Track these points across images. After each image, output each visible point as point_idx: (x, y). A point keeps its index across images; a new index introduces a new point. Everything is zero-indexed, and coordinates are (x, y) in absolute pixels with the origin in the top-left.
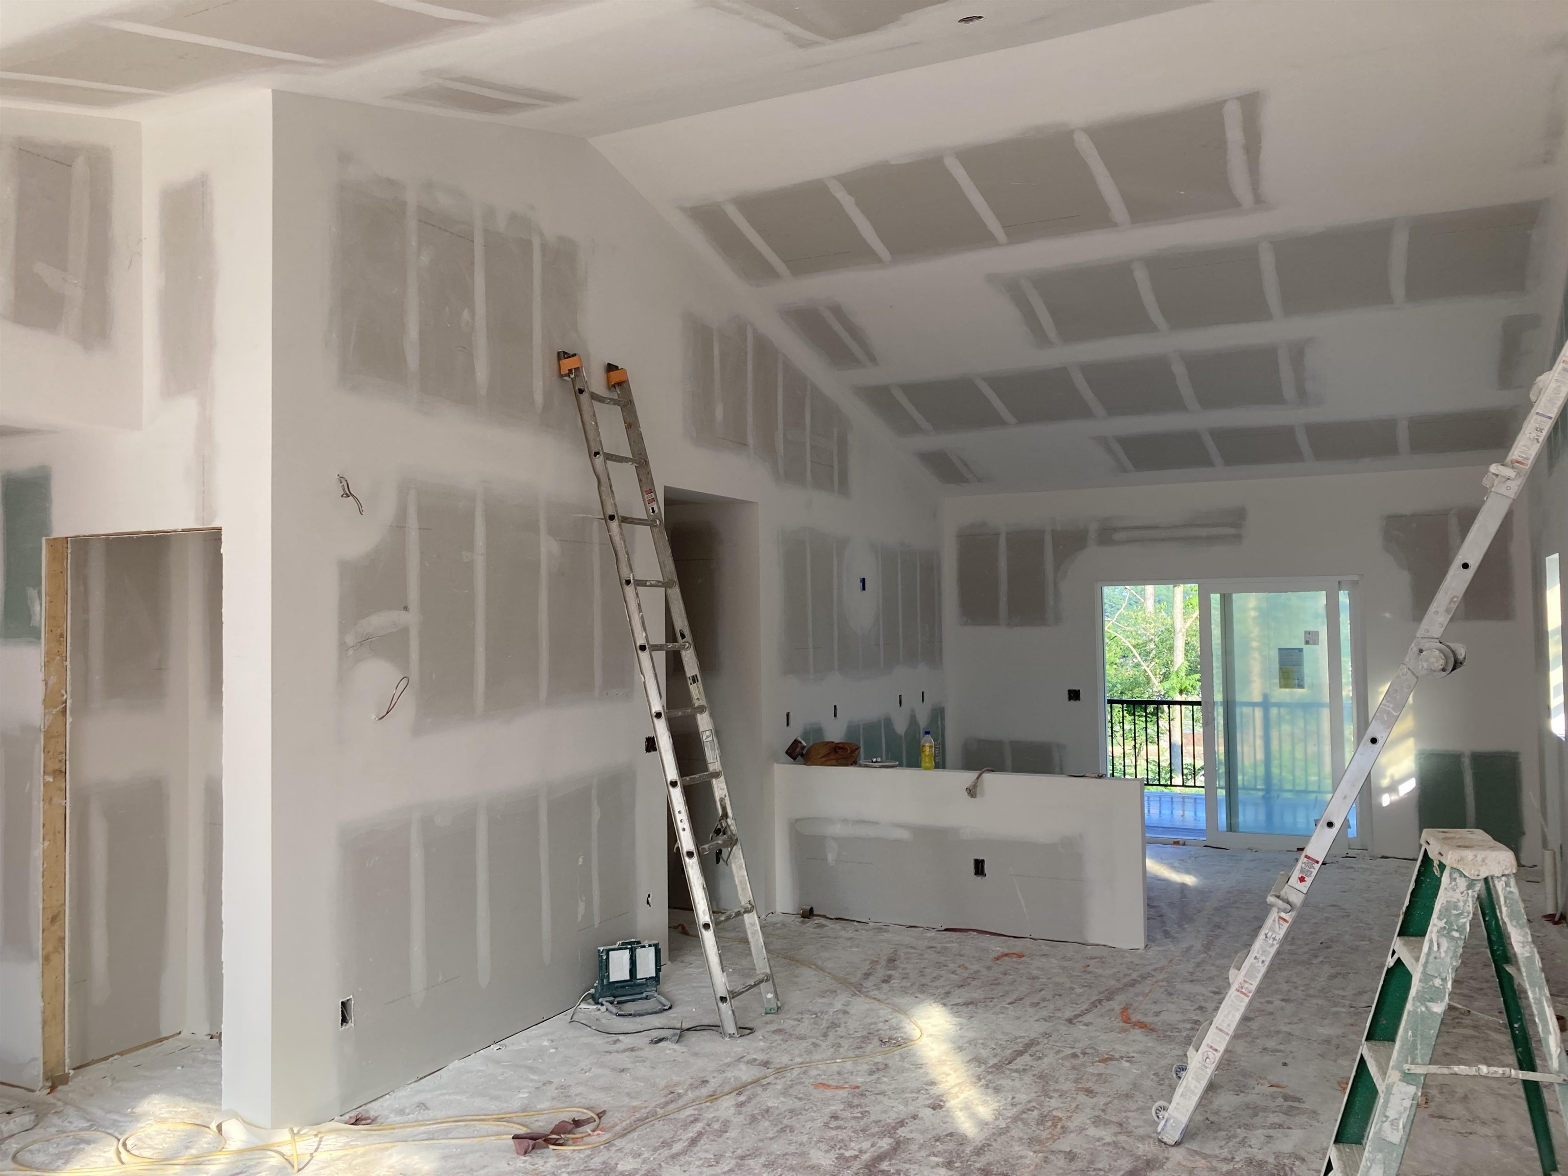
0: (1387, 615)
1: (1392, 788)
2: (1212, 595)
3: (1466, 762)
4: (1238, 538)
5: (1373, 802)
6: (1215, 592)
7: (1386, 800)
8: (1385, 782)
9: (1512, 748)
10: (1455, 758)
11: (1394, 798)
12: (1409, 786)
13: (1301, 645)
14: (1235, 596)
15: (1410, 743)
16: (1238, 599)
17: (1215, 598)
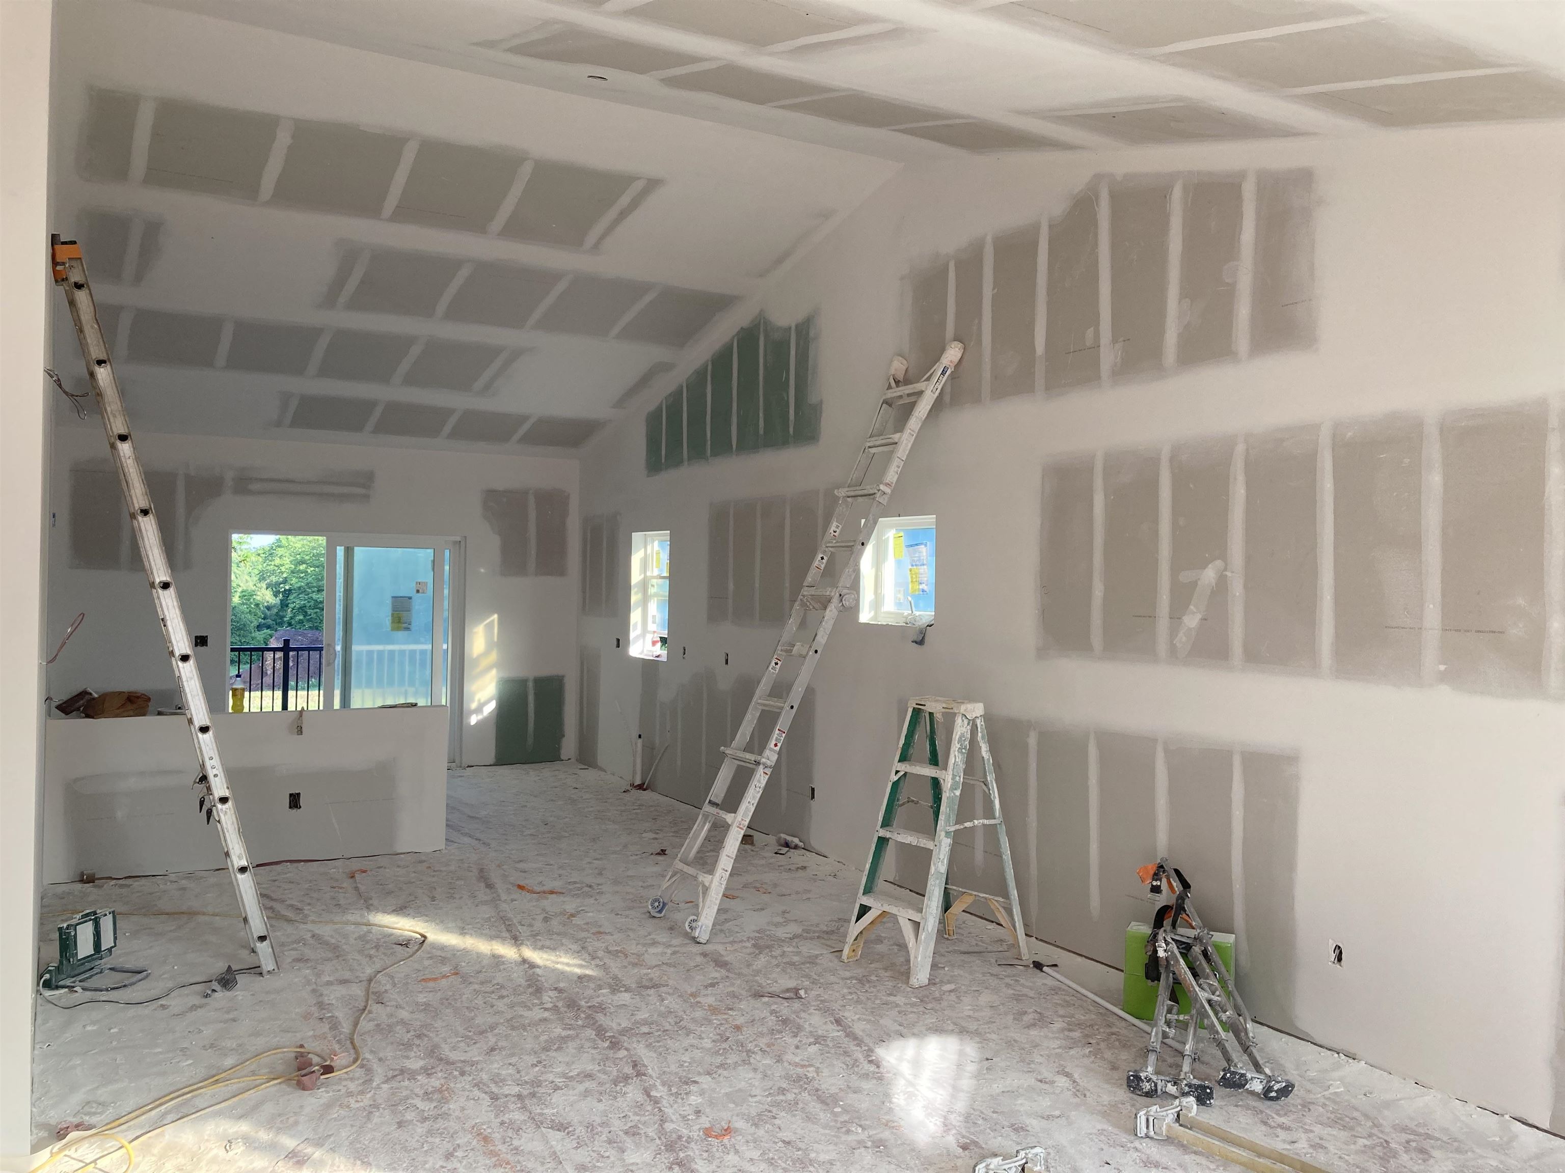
0: (482, 570)
1: (479, 710)
2: (338, 548)
3: (531, 685)
4: (366, 497)
5: (464, 723)
6: (341, 546)
7: (474, 720)
8: (474, 706)
9: (561, 673)
10: (523, 682)
11: (480, 717)
12: (491, 707)
13: (412, 593)
14: (356, 549)
15: (494, 672)
16: (359, 552)
17: (340, 551)
